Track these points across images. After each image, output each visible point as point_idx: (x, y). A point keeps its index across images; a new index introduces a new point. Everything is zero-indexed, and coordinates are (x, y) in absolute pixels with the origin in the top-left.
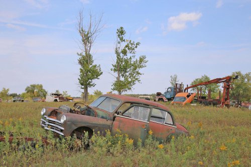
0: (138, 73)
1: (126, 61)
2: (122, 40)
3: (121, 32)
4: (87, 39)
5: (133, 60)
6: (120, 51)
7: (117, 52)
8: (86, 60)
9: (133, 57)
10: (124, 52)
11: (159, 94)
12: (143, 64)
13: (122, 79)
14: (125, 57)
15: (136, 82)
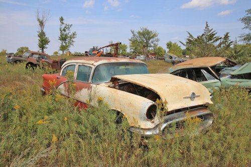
0: (73, 41)
1: (66, 35)
2: (62, 23)
3: (62, 19)
4: (41, 24)
5: (70, 34)
6: (62, 29)
7: (61, 30)
8: (42, 35)
9: (69, 32)
10: (64, 30)
11: (86, 52)
12: (75, 36)
13: (64, 44)
14: (65, 33)
15: (71, 46)
